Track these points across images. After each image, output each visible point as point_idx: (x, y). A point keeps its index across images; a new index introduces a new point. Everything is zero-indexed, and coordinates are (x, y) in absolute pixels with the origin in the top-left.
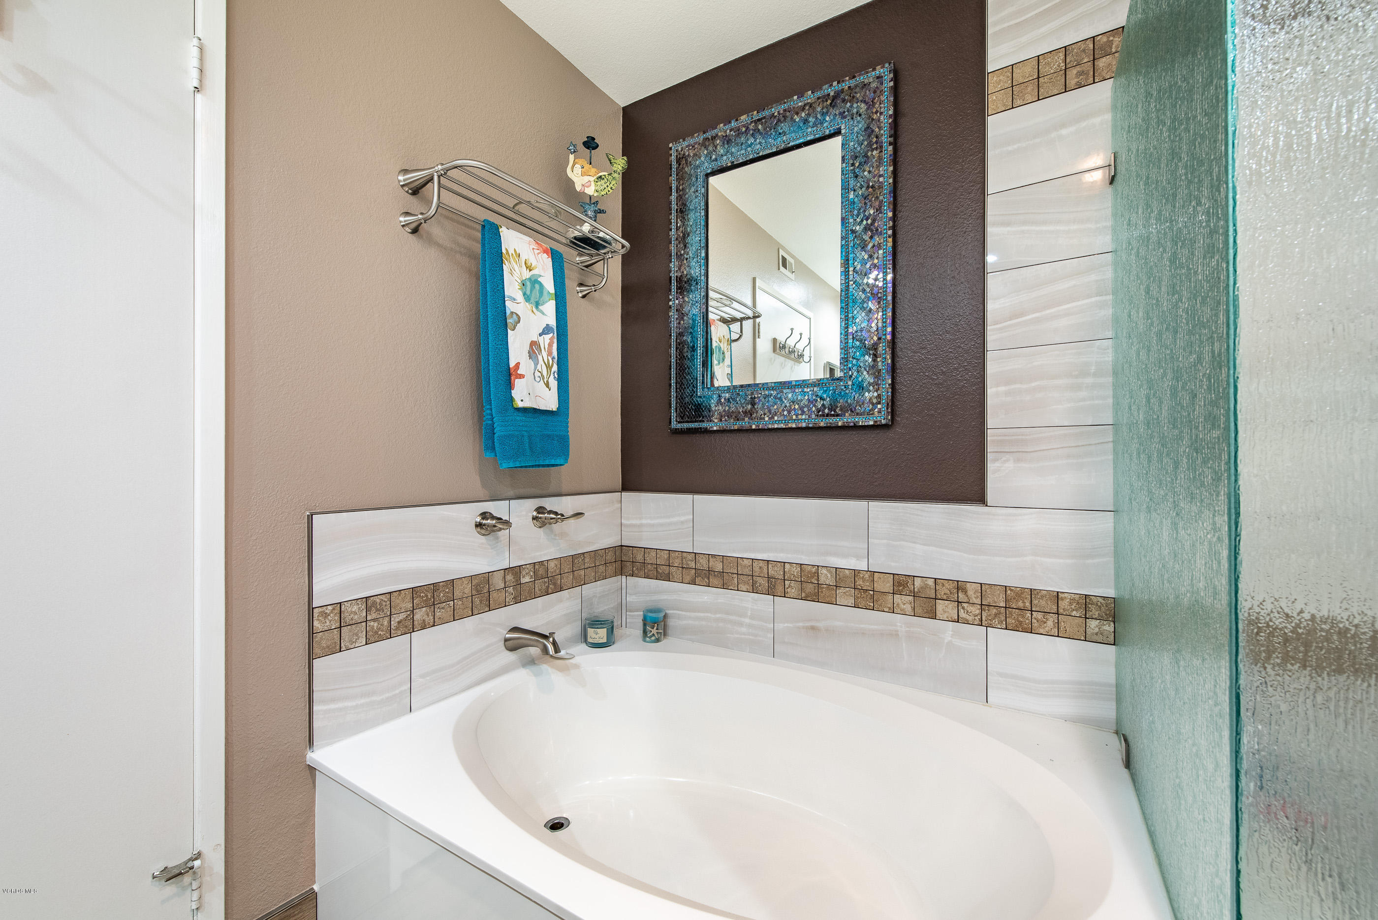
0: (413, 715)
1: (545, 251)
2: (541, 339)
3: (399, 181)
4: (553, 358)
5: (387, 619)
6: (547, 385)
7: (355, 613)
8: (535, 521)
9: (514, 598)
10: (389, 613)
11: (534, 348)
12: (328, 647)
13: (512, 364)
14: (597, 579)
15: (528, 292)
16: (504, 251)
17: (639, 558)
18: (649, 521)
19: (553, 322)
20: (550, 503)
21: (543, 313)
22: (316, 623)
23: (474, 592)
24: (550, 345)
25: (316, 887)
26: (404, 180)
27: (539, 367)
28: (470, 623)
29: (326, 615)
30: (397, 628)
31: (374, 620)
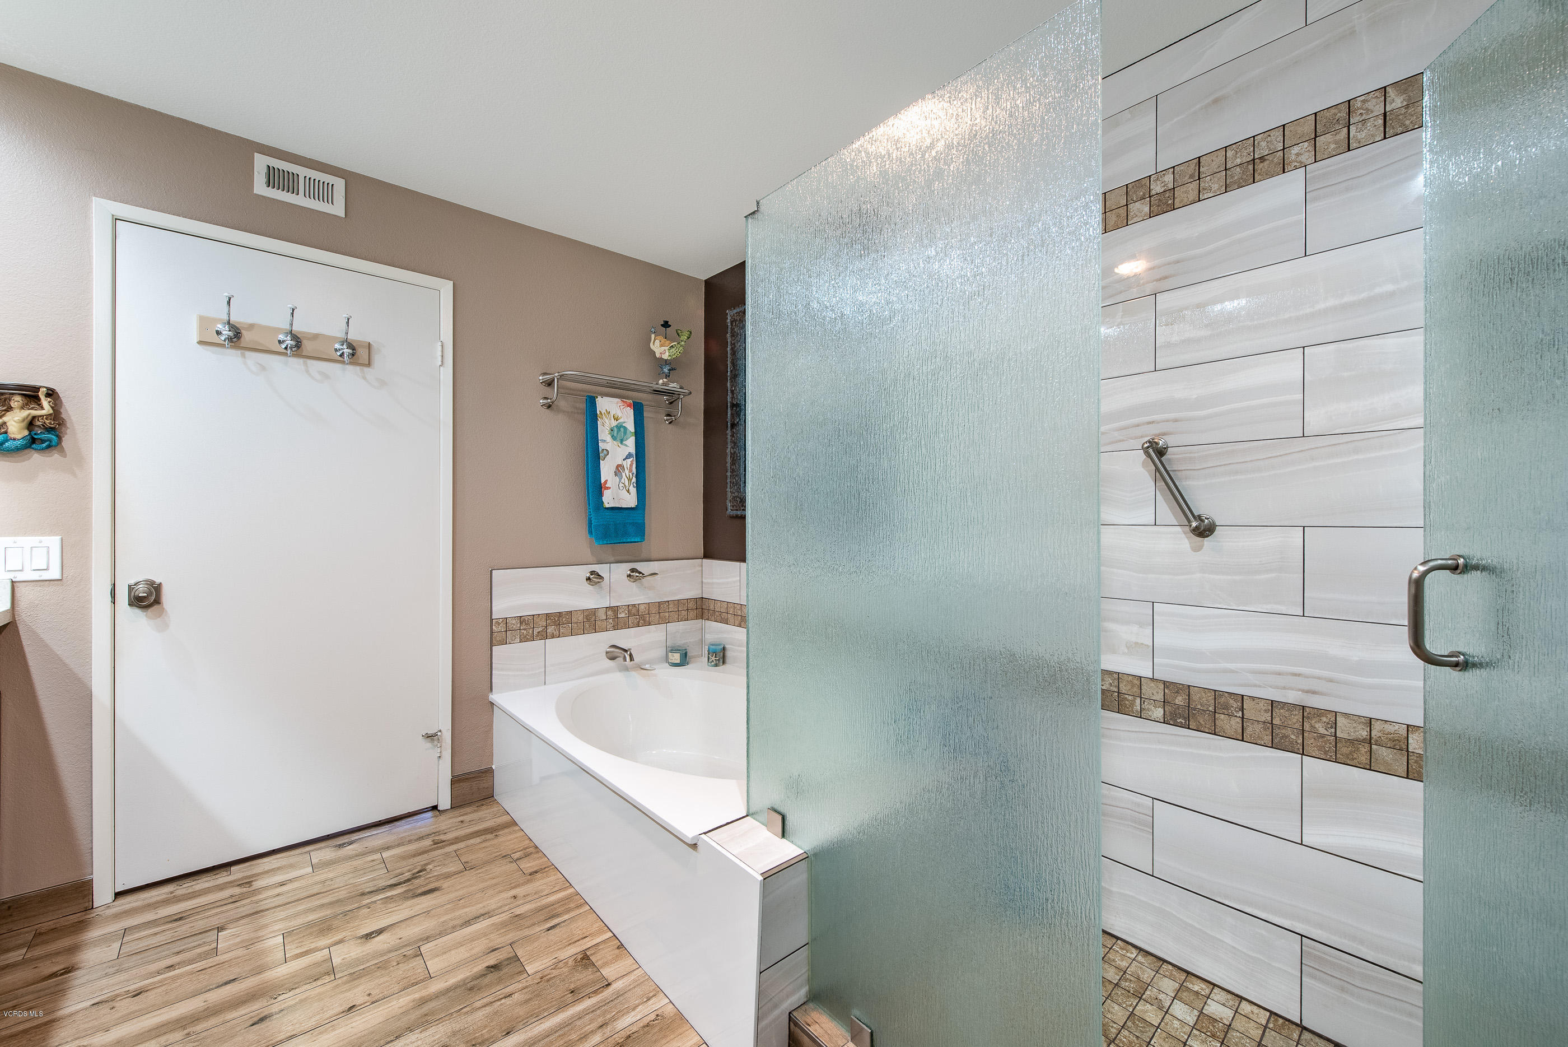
0: (546, 686)
1: (629, 406)
2: (625, 463)
3: (540, 380)
4: (633, 474)
5: (532, 630)
6: (628, 491)
7: (514, 624)
8: (629, 578)
9: (613, 626)
10: (532, 627)
11: (619, 470)
12: (500, 641)
13: (602, 481)
14: (680, 620)
15: (615, 435)
16: (598, 413)
17: (712, 607)
18: (717, 581)
19: (633, 451)
20: (639, 566)
21: (626, 446)
22: (494, 627)
23: (585, 620)
24: (631, 465)
25: (494, 767)
26: (542, 379)
27: (623, 481)
28: (582, 638)
29: (499, 624)
30: (537, 636)
31: (524, 629)
